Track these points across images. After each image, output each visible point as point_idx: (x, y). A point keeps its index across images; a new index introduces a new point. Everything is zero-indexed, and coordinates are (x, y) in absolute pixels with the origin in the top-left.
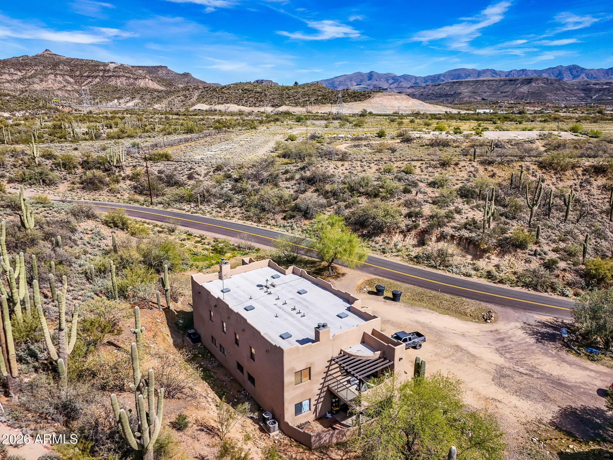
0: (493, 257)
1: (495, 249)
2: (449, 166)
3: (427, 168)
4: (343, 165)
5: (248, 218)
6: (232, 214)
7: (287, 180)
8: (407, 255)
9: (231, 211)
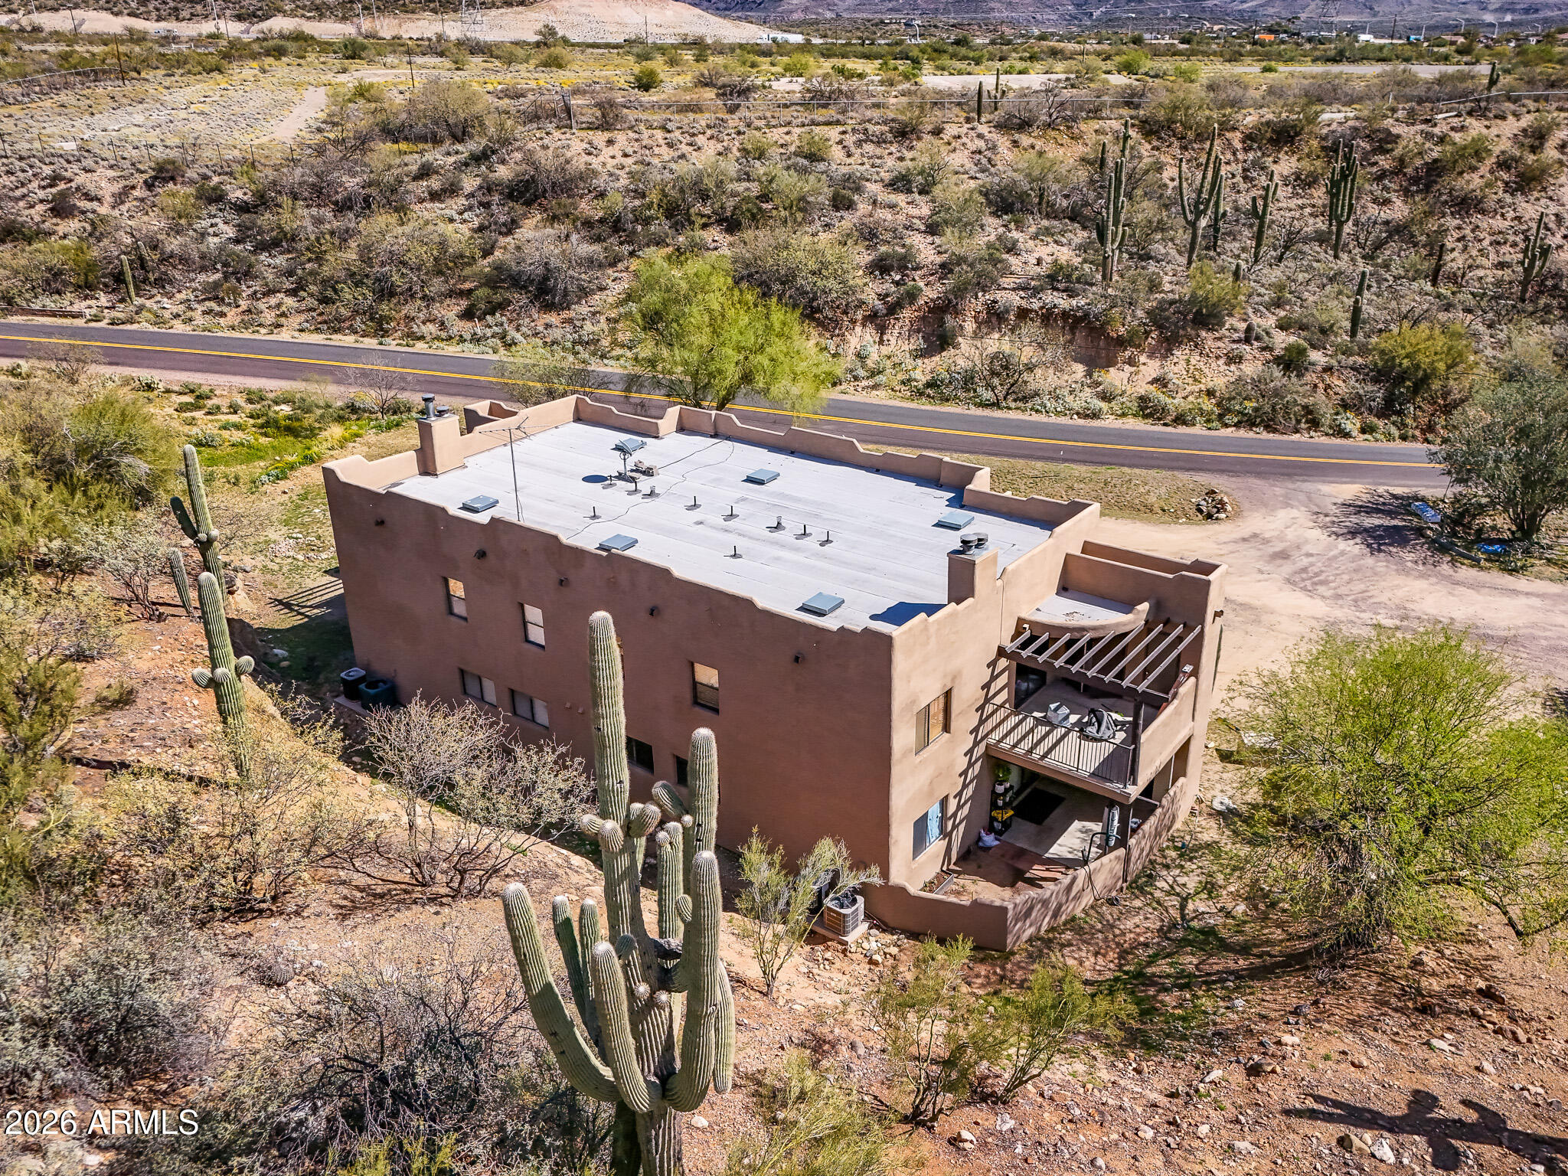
0: (1143, 358)
1: (1146, 335)
2: (919, 139)
3: (859, 144)
4: (610, 142)
7: (435, 196)
8: (903, 383)
9: (261, 306)
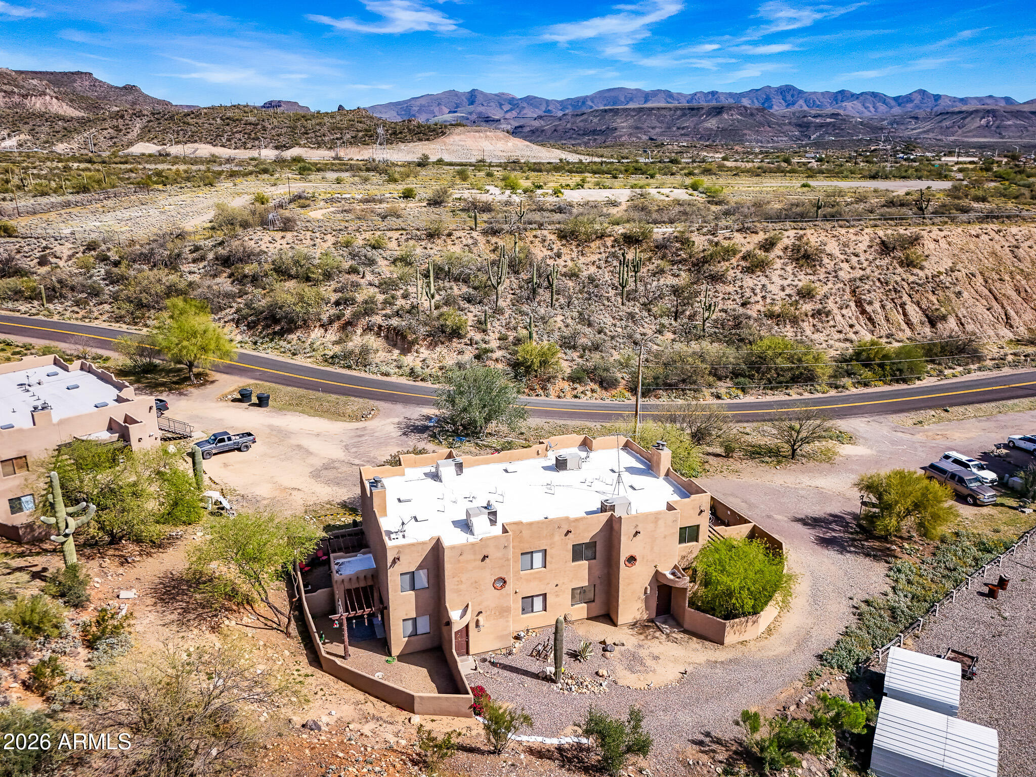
0: (422, 350)
1: (425, 339)
2: (439, 238)
3: (407, 240)
4: (283, 237)
5: (119, 319)
6: (96, 314)
7: (194, 261)
8: (322, 356)
9: (94, 309)
